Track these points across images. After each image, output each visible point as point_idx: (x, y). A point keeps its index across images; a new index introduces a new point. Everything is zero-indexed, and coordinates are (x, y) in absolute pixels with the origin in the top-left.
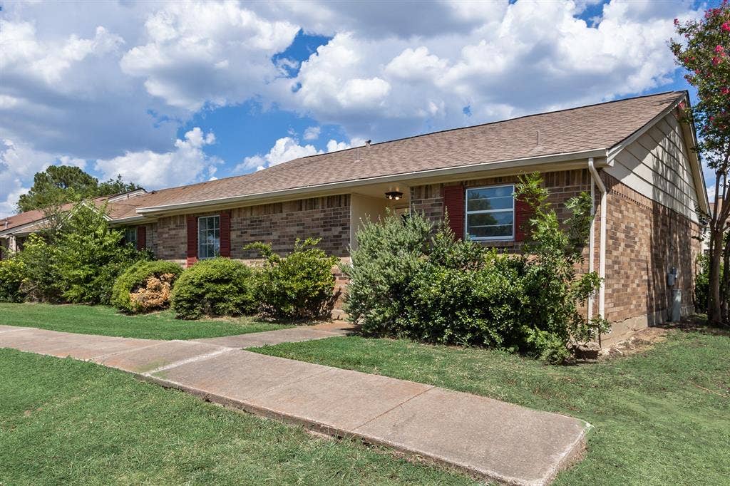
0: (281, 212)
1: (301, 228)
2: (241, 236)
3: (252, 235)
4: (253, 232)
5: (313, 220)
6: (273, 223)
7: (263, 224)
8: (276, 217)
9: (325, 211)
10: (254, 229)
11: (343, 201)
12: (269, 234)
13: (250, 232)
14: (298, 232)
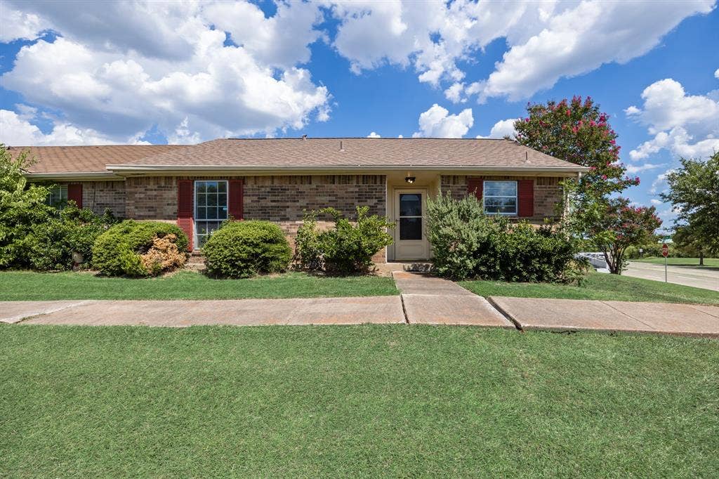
0: (310, 183)
1: (334, 198)
2: (259, 201)
3: (272, 201)
4: (274, 198)
5: (346, 192)
6: (300, 192)
7: (288, 192)
8: (305, 187)
9: (359, 186)
10: (276, 196)
11: (378, 180)
12: (295, 201)
13: (270, 198)
14: (329, 201)
